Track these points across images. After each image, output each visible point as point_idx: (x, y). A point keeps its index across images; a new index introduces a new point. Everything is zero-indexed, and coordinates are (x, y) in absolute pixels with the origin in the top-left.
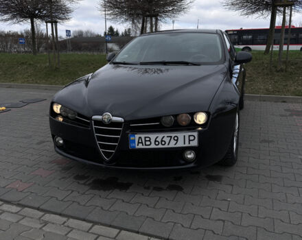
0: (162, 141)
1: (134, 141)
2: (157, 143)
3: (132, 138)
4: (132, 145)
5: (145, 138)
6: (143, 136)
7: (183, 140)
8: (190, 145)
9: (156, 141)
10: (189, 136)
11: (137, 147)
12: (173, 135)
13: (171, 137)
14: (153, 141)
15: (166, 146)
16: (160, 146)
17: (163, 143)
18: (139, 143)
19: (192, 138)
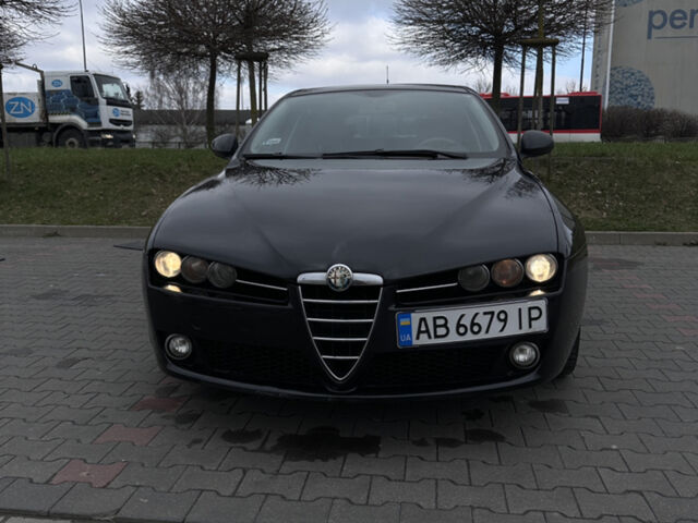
0: (473, 324)
1: (408, 328)
2: (462, 330)
3: (404, 322)
4: (404, 338)
5: (435, 319)
6: (429, 315)
7: (518, 319)
8: (530, 331)
9: (459, 325)
10: (530, 309)
11: (415, 342)
12: (496, 309)
13: (492, 313)
14: (452, 325)
15: (483, 336)
16: (469, 337)
17: (476, 329)
18: (420, 332)
19: (535, 313)
